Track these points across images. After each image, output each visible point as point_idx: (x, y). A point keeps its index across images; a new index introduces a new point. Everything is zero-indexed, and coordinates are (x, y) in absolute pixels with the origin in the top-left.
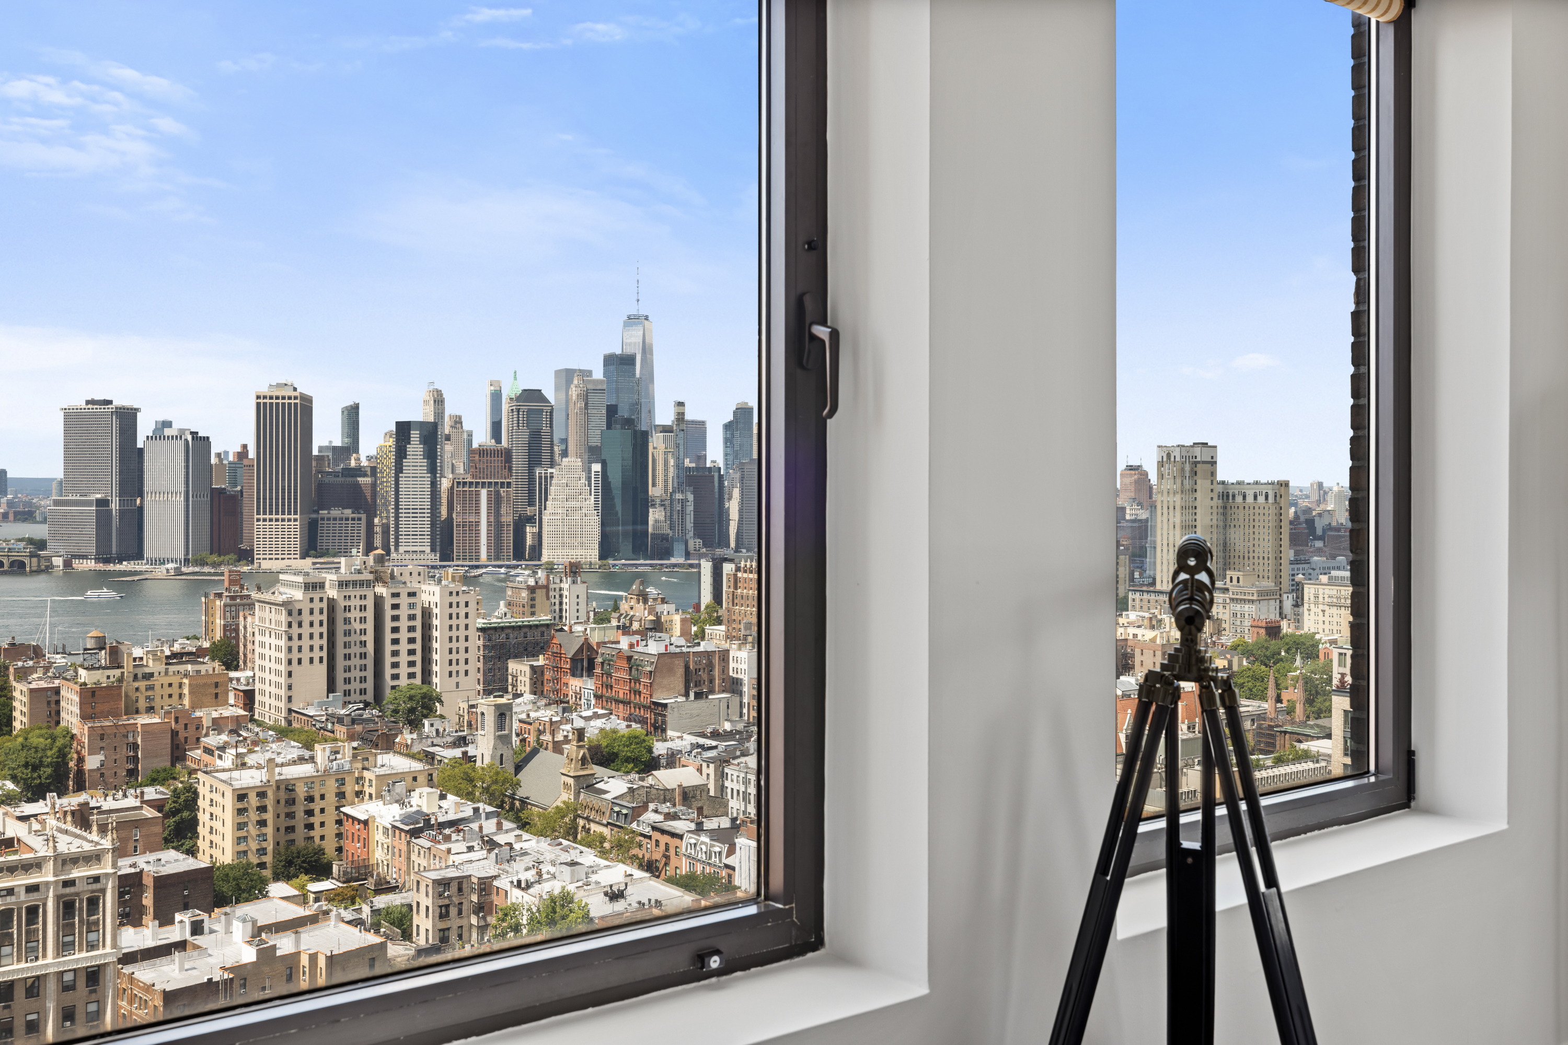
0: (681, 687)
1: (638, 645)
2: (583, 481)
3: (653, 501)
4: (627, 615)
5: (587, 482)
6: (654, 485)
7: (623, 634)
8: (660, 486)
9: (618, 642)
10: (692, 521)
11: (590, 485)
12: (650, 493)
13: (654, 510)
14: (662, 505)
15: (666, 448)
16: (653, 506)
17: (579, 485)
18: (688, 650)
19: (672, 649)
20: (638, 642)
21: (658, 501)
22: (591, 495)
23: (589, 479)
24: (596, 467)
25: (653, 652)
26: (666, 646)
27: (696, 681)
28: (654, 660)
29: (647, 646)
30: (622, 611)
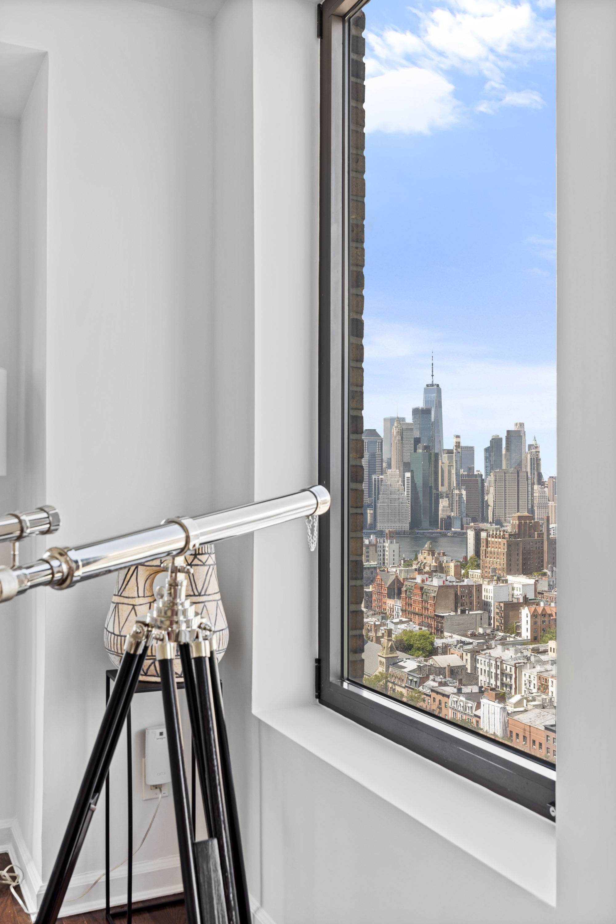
0: (453, 606)
1: (427, 581)
2: (400, 483)
3: (441, 494)
4: (422, 563)
5: (402, 484)
6: (442, 485)
7: (419, 574)
8: (446, 486)
9: (415, 579)
10: (465, 507)
11: (404, 485)
12: (440, 490)
13: (442, 500)
14: (447, 497)
15: (449, 463)
16: (442, 498)
17: (398, 485)
18: (457, 584)
19: (447, 583)
20: (427, 578)
21: (445, 495)
22: (404, 491)
23: (404, 481)
24: (408, 475)
25: (436, 585)
26: (444, 581)
27: (462, 603)
28: (437, 589)
29: (432, 581)
30: (419, 560)
